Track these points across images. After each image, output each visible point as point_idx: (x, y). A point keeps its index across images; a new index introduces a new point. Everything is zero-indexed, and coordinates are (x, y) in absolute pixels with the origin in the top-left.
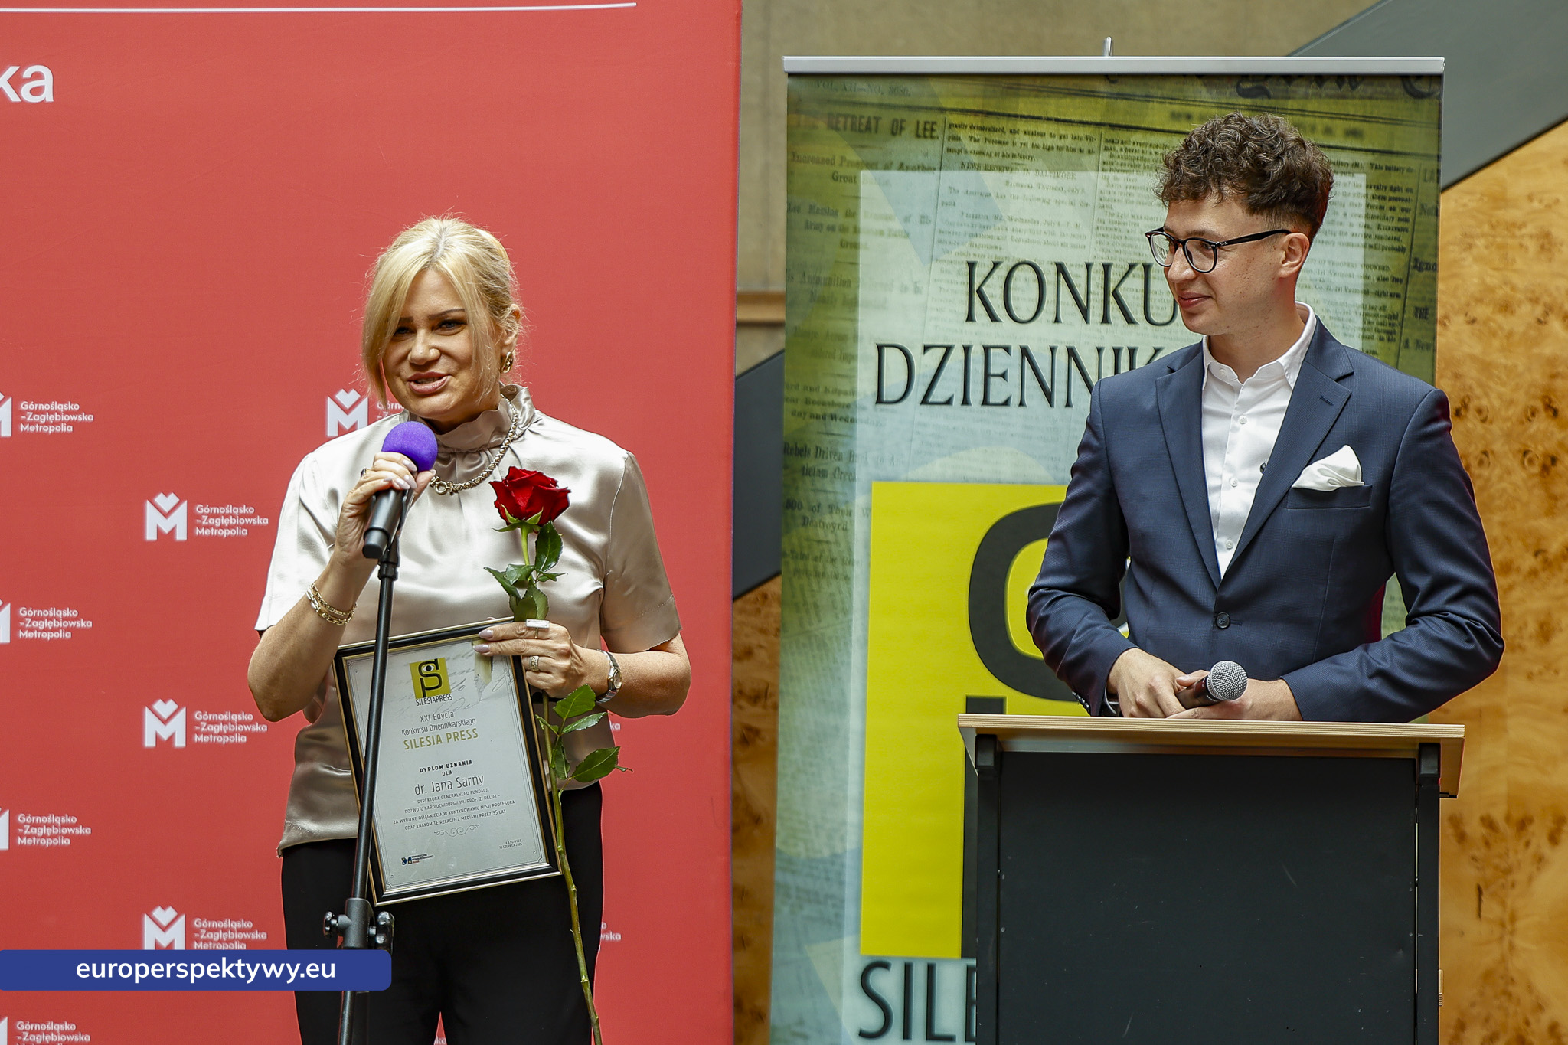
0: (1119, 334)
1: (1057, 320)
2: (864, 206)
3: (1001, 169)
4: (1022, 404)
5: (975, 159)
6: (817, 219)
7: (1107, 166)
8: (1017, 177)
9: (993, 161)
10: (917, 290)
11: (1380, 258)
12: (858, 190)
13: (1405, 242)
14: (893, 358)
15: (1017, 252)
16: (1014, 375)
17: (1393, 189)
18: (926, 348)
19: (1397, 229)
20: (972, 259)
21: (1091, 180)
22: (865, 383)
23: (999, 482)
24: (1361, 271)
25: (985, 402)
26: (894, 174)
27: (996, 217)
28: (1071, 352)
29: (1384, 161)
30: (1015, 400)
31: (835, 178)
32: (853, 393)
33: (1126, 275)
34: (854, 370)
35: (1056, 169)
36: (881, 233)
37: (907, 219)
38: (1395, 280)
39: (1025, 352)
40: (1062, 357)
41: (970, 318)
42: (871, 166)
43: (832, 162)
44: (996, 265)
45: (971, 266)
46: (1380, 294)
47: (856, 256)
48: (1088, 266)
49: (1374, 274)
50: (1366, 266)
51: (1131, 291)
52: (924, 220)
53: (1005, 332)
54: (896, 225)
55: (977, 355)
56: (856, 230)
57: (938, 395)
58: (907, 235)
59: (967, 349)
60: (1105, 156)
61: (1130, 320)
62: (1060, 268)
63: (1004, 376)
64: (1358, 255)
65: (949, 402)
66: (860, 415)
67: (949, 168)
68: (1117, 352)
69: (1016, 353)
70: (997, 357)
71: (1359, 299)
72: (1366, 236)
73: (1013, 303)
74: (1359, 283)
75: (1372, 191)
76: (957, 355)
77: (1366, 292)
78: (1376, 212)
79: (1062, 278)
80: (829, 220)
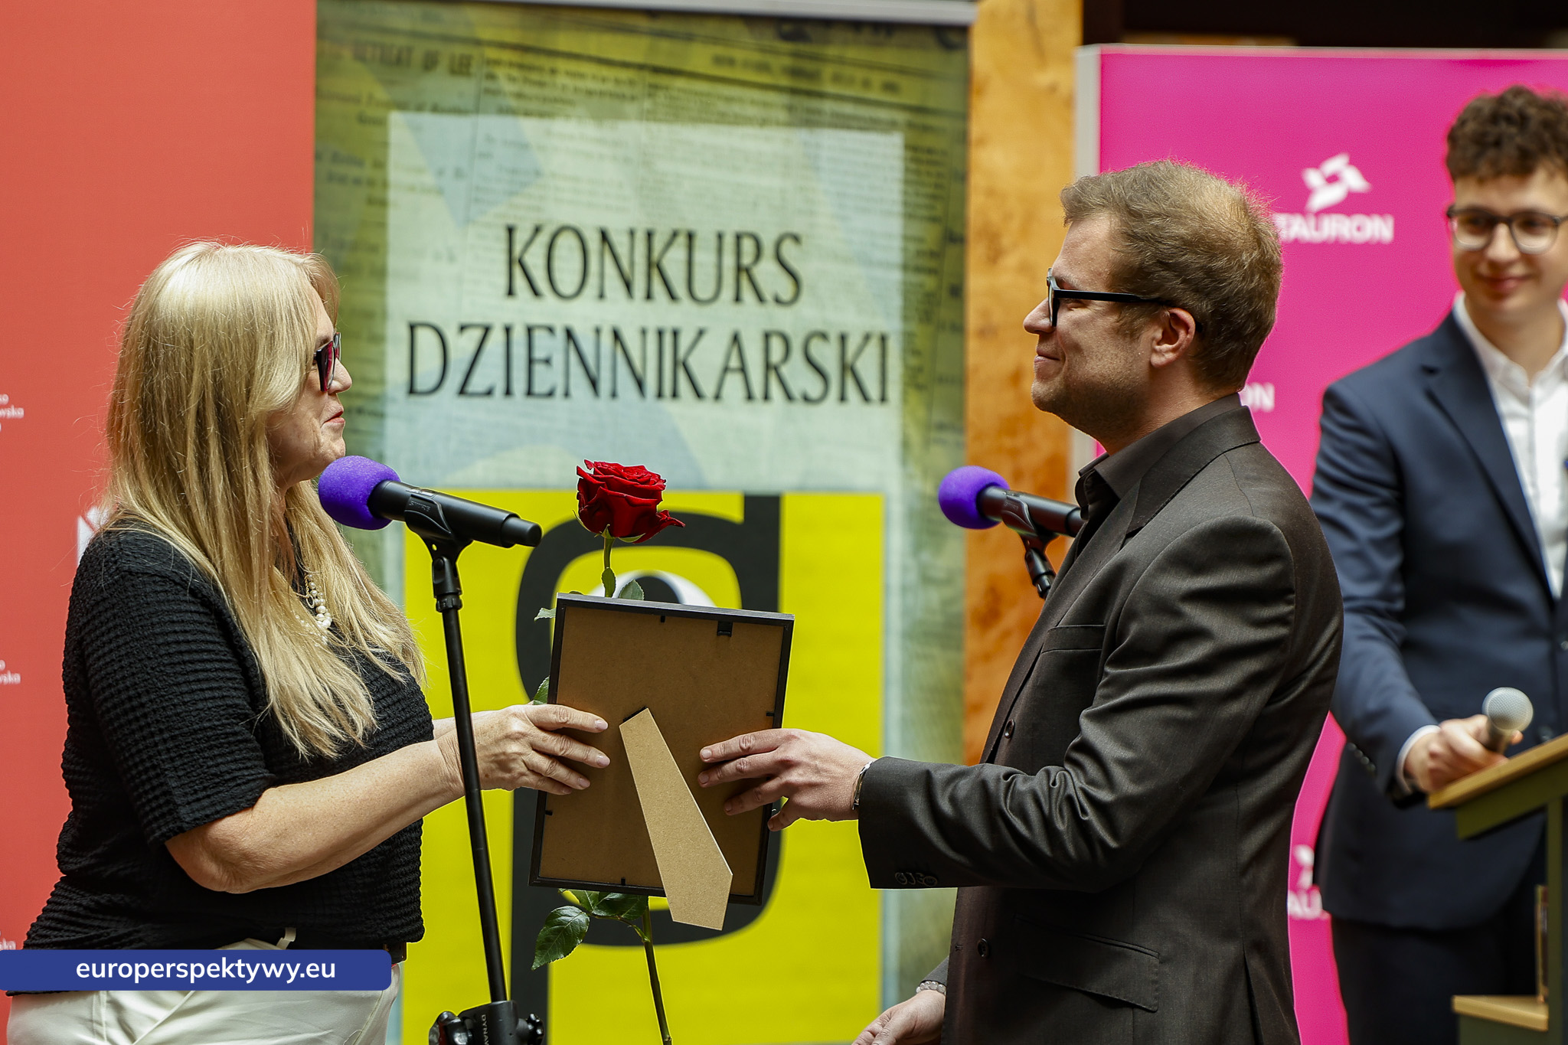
0: (662, 313)
1: (601, 296)
2: (394, 157)
3: (542, 115)
4: (567, 394)
5: (513, 103)
6: (341, 169)
7: (649, 116)
8: (559, 126)
9: (533, 106)
10: (452, 259)
11: (919, 229)
12: (386, 134)
13: (939, 211)
14: (427, 340)
15: (560, 214)
16: (558, 360)
17: (930, 151)
18: (463, 328)
19: (934, 197)
20: (511, 222)
21: (634, 132)
22: (395, 371)
23: (544, 487)
24: (897, 243)
25: (529, 393)
26: (427, 119)
27: (538, 173)
28: (617, 336)
29: (920, 119)
30: (560, 391)
31: (362, 119)
32: (382, 381)
33: (669, 244)
34: (383, 354)
35: (598, 117)
36: (412, 189)
37: (440, 173)
38: (933, 255)
39: (569, 334)
40: (607, 339)
41: (511, 292)
42: (402, 106)
43: (356, 100)
44: (537, 230)
45: (511, 230)
46: (918, 270)
47: (384, 216)
48: (632, 233)
49: (913, 247)
50: (906, 238)
51: (674, 262)
52: (459, 174)
53: (547, 310)
54: (429, 179)
55: (519, 336)
56: (385, 185)
57: (477, 383)
58: (440, 191)
59: (508, 330)
60: (647, 104)
61: (673, 297)
62: (604, 237)
63: (547, 361)
64: (895, 225)
65: (489, 393)
66: (390, 409)
67: (486, 112)
68: (660, 333)
69: (560, 335)
70: (540, 336)
71: (896, 276)
72: (906, 204)
73: (558, 276)
74: (896, 256)
75: (910, 154)
76: (497, 338)
77: (905, 267)
78: (913, 177)
79: (607, 247)
80: (354, 172)
